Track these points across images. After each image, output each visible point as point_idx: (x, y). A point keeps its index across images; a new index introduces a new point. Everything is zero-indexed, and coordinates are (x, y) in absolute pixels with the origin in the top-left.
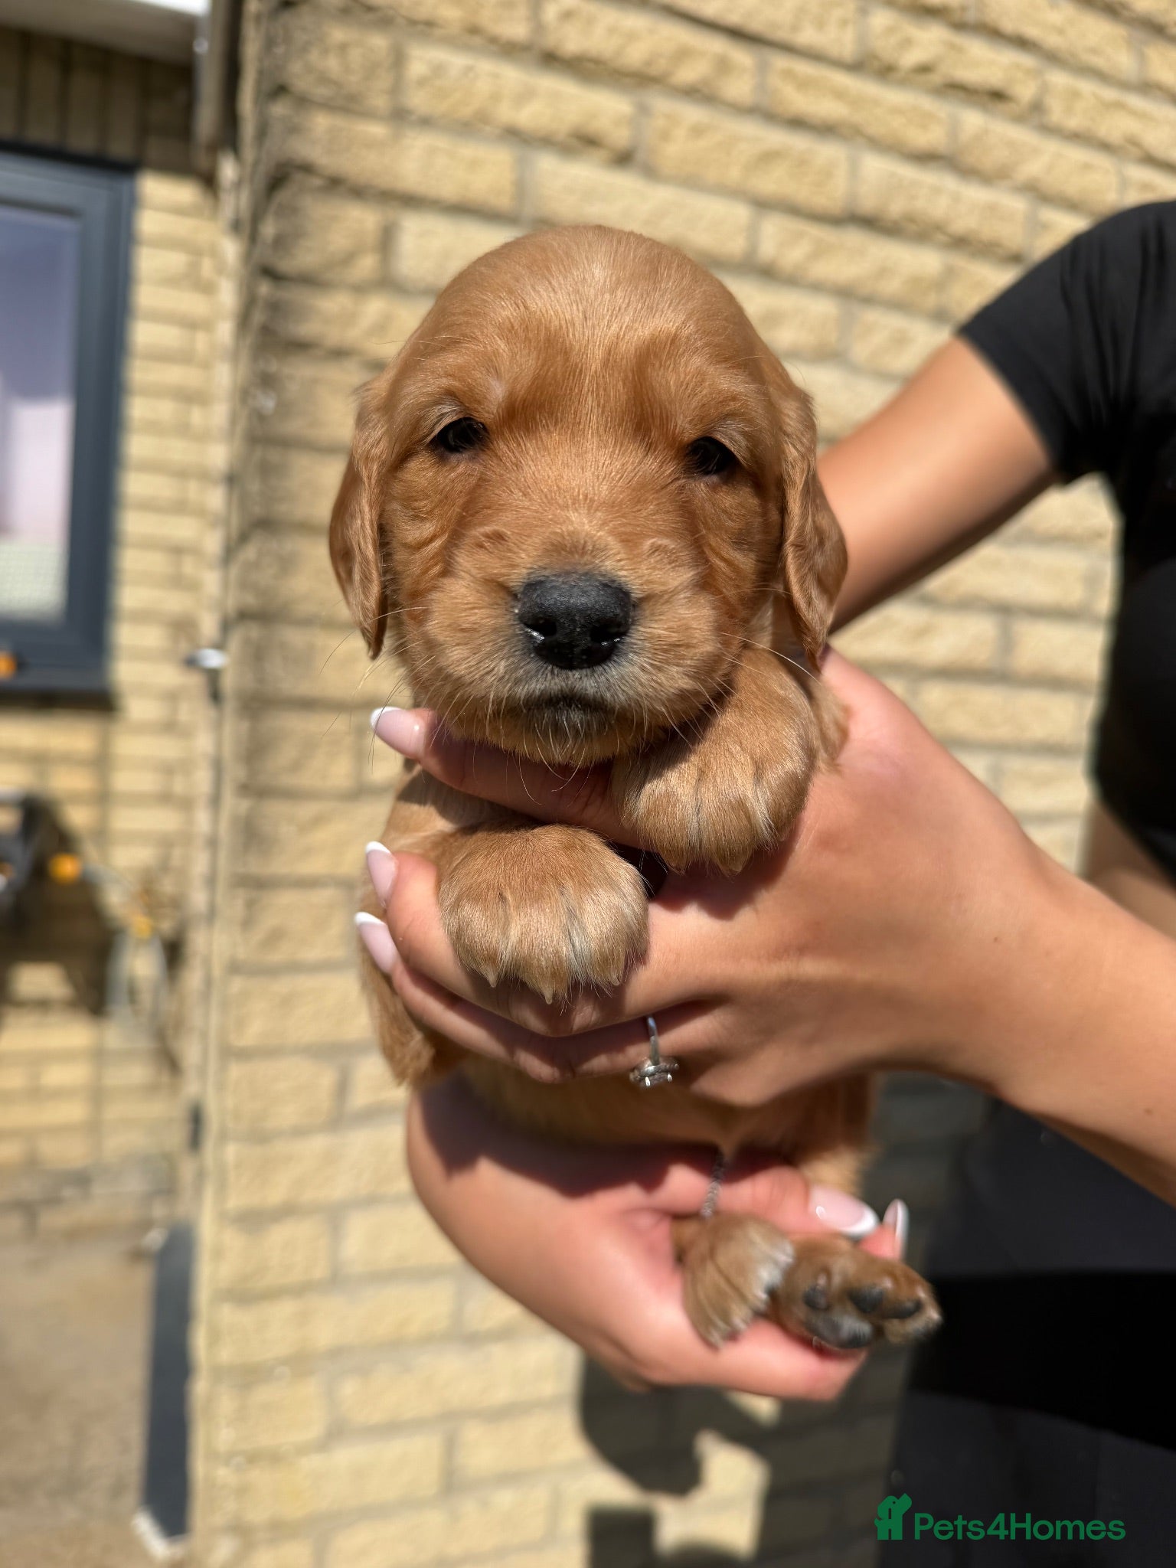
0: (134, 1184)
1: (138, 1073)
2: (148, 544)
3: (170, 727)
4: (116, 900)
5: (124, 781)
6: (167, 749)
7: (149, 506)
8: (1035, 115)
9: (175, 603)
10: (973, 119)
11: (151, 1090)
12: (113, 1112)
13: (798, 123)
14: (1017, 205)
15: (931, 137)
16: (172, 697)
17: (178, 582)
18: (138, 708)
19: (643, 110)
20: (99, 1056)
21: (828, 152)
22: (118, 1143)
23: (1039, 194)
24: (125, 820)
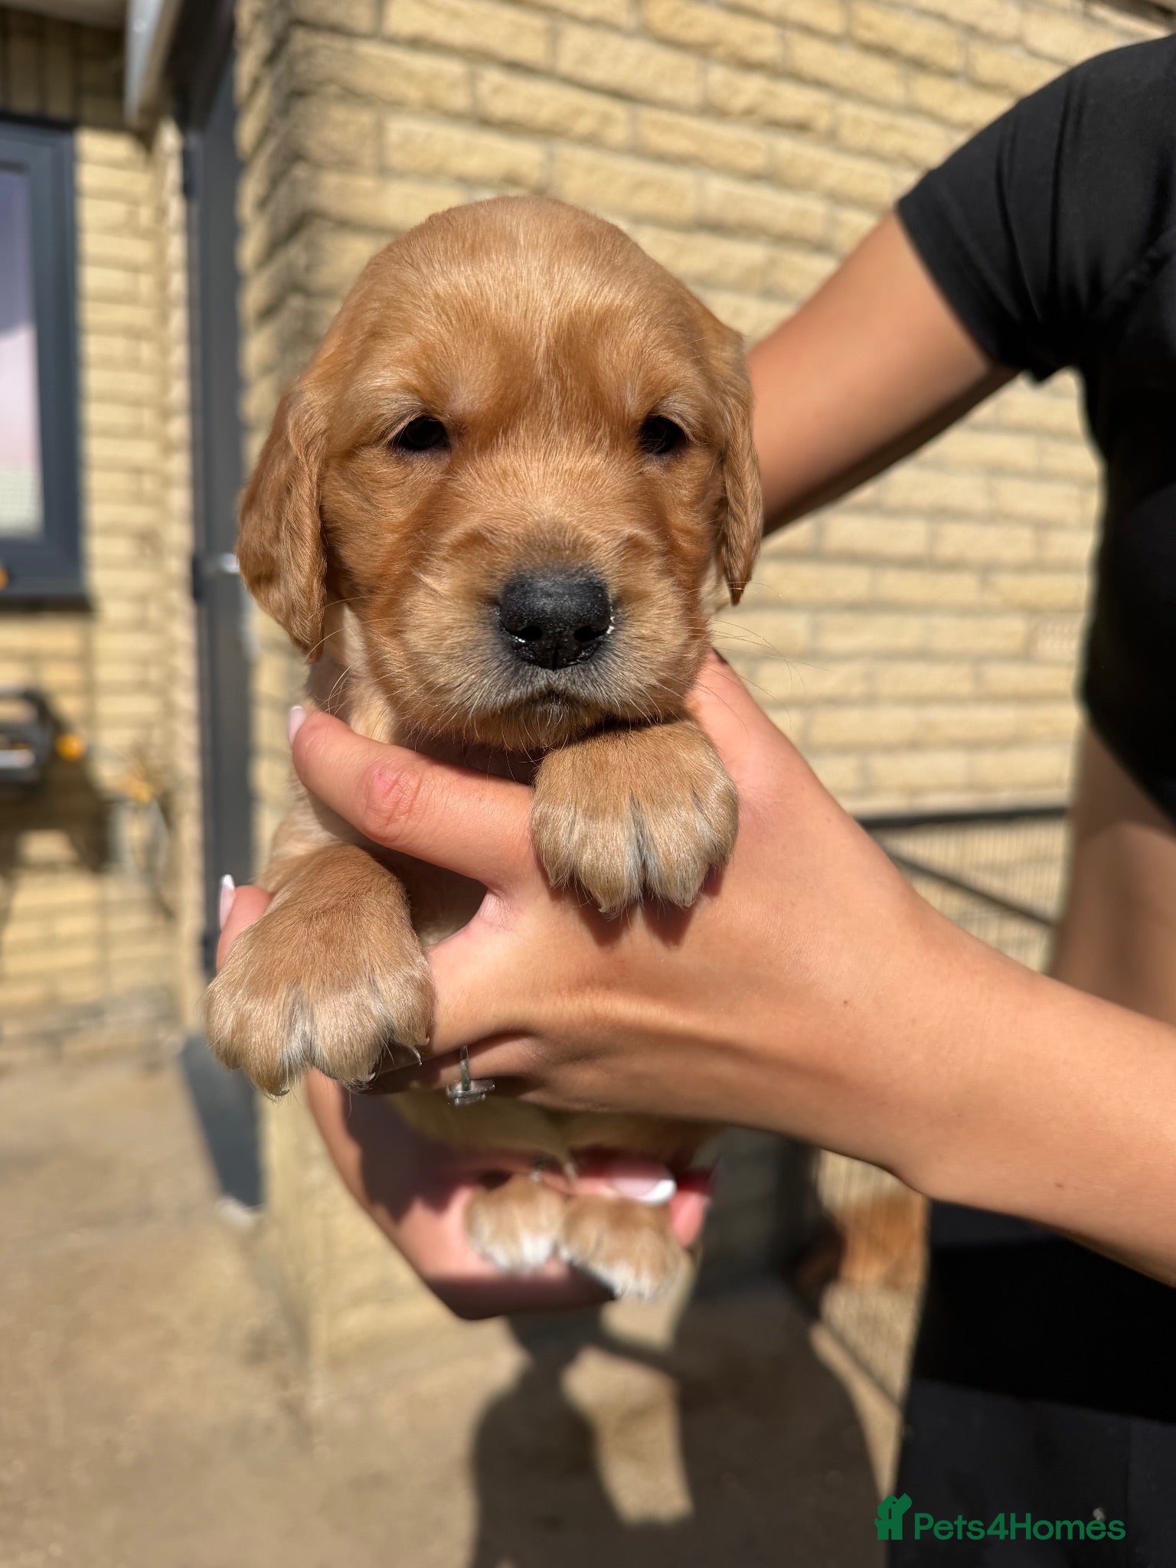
0: (139, 1013)
1: (136, 920)
2: (112, 466)
3: (141, 625)
4: (109, 774)
5: (107, 672)
6: (143, 643)
7: (110, 433)
8: (831, 138)
9: (140, 516)
10: (786, 146)
11: (149, 934)
12: (118, 953)
13: (661, 158)
14: (817, 208)
15: (755, 161)
16: (142, 599)
17: (138, 498)
18: (113, 609)
19: (551, 158)
20: (102, 908)
21: (683, 178)
22: (124, 980)
23: (837, 198)
24: (109, 706)
